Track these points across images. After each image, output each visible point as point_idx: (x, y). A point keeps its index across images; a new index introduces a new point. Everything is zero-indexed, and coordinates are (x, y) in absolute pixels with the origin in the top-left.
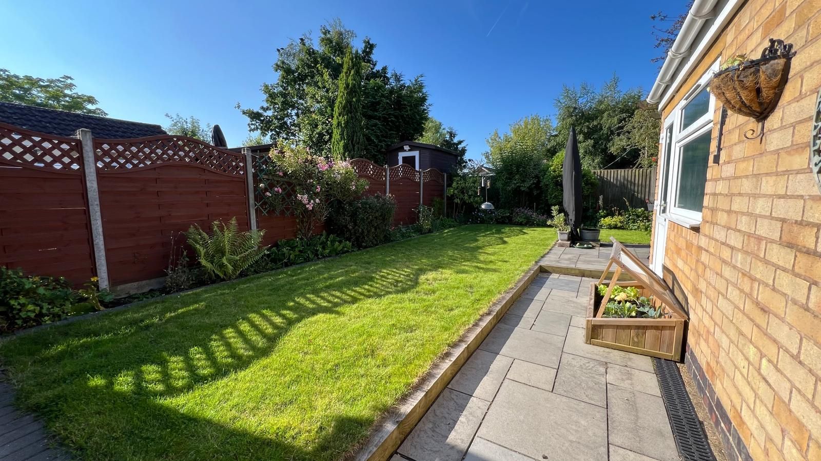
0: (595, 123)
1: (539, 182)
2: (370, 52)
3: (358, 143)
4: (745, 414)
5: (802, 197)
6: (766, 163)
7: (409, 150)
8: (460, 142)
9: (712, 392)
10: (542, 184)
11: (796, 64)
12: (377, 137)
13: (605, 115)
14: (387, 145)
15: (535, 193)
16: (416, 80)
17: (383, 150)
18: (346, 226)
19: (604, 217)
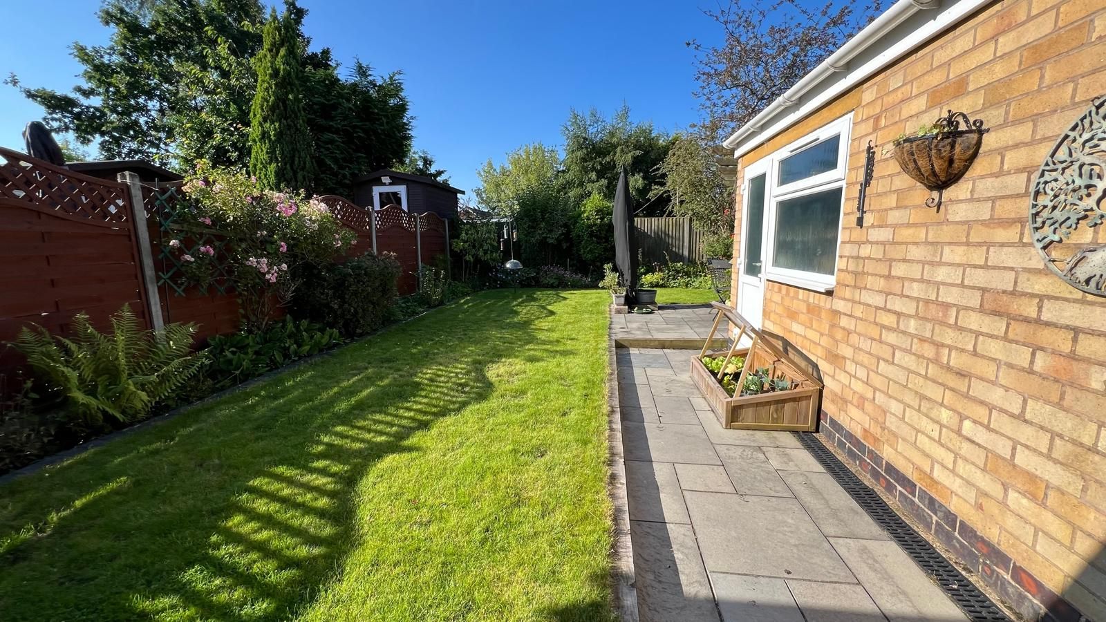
0: (608, 159)
1: (569, 232)
2: (298, 22)
3: (303, 169)
4: (938, 474)
5: (1012, 269)
6: (946, 233)
7: (390, 184)
8: (440, 173)
9: (876, 458)
10: (573, 235)
11: (989, 141)
12: (336, 160)
13: (618, 150)
14: (353, 175)
15: (565, 246)
16: (391, 78)
17: (347, 182)
18: (327, 305)
19: (645, 274)
